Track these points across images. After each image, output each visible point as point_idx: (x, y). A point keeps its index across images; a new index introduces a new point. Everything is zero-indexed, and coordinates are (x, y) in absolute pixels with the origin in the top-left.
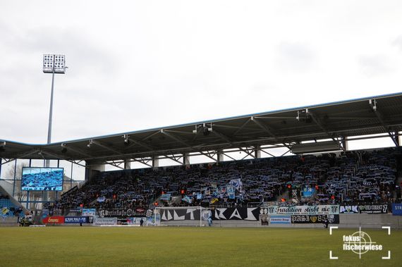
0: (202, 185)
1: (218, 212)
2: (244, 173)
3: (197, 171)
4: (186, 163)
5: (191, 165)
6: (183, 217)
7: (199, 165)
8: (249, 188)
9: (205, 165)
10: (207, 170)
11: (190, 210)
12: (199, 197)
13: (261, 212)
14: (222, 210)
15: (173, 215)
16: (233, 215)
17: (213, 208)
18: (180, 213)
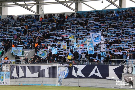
0: (58, 38)
1: (76, 70)
2: (105, 25)
3: (52, 21)
4: (40, 13)
5: (45, 15)
6: (36, 75)
7: (54, 15)
8: (110, 43)
9: (62, 15)
10: (63, 21)
11: (45, 67)
12: (55, 51)
13: (125, 70)
14: (81, 67)
15: (25, 72)
16: (93, 73)
17: (71, 65)
18: (33, 70)
